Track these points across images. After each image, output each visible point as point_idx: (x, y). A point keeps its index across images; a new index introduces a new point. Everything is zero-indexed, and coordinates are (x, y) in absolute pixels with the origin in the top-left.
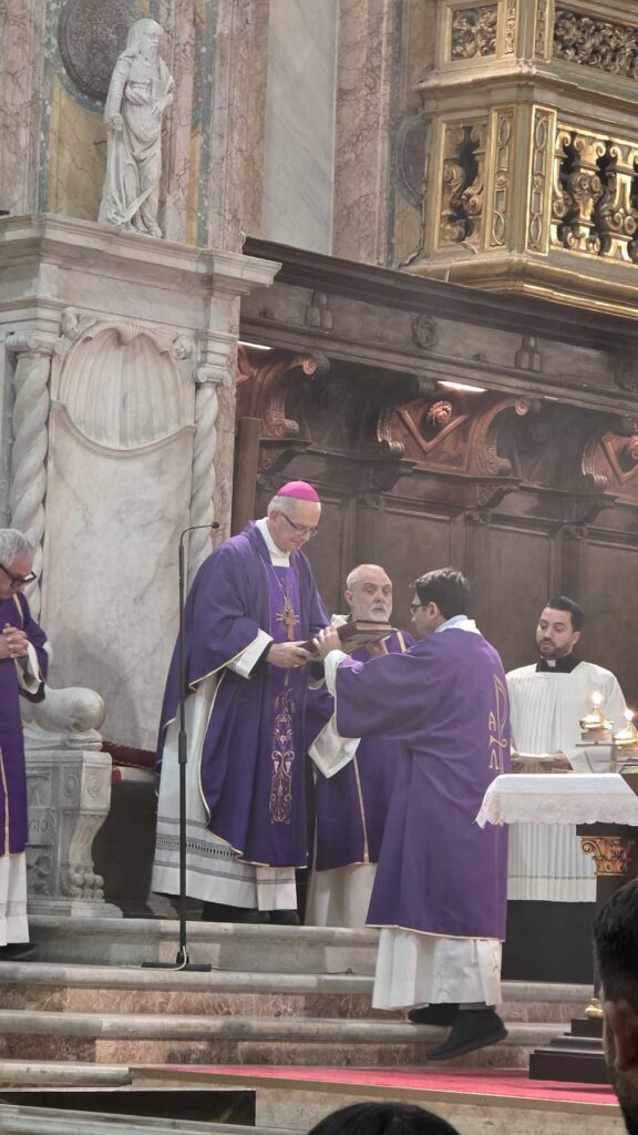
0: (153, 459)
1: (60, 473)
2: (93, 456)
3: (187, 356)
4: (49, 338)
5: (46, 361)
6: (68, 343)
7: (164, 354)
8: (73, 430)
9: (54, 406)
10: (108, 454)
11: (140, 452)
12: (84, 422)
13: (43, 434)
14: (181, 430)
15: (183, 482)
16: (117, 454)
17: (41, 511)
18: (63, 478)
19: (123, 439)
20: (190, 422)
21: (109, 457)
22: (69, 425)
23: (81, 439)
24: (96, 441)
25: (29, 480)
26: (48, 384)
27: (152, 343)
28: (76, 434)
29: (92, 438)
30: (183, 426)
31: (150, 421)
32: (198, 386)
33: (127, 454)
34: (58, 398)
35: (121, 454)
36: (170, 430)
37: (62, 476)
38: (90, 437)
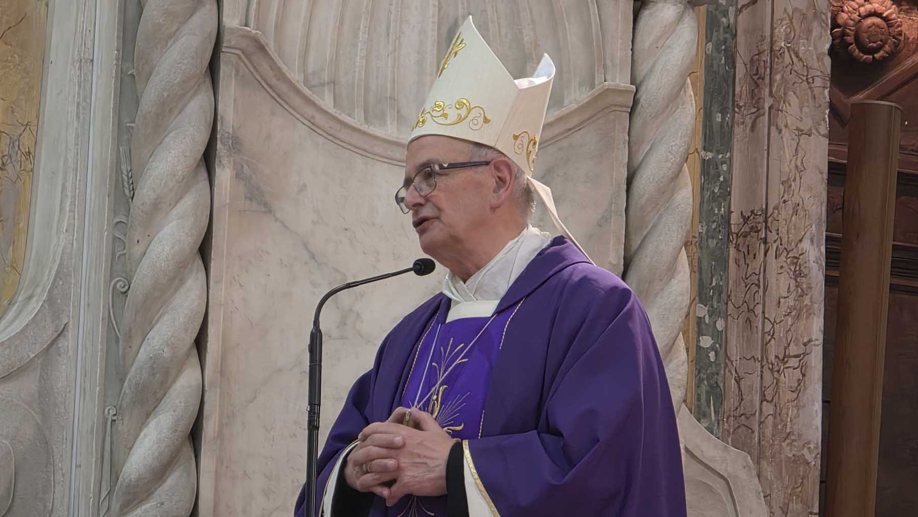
1: (260, 199)
2: (359, 161)
8: (297, 101)
9: (232, 40)
12: (334, 83)
13: (200, 99)
14: (596, 99)
15: (603, 222)
17: (194, 283)
18: (268, 210)
20: (619, 80)
22: (283, 88)
23: (320, 119)
25: (157, 207)
28: (310, 111)
29: (356, 120)
30: (598, 89)
34: (246, 24)
36: (566, 102)
37: (265, 204)
38: (344, 117)
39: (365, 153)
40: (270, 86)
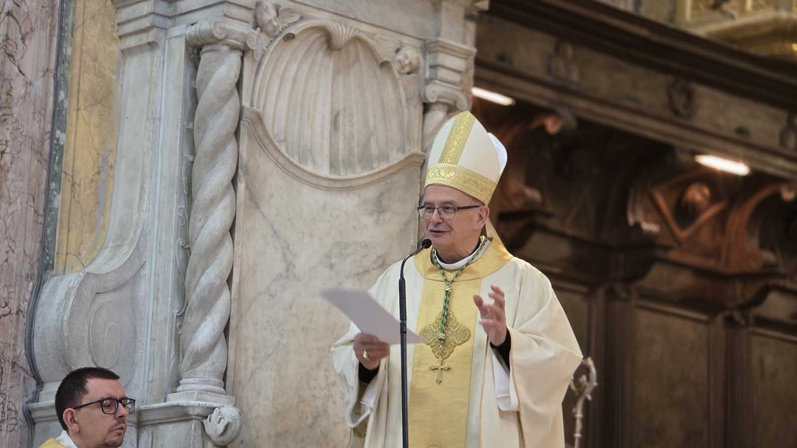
0: (371, 193)
1: (254, 200)
2: (296, 183)
3: (414, 70)
4: (239, 28)
5: (235, 57)
6: (264, 38)
7: (385, 65)
8: (271, 148)
9: (246, 114)
10: (315, 182)
11: (354, 183)
12: (285, 140)
13: (231, 147)
14: (407, 158)
15: (407, 224)
16: (325, 183)
17: (228, 242)
18: (257, 207)
19: (333, 166)
20: (417, 150)
21: (316, 186)
22: (266, 141)
23: (281, 160)
24: (300, 165)
25: (213, 202)
26: (239, 85)
27: (370, 51)
28: (276, 155)
29: (295, 161)
30: (407, 154)
31: (366, 146)
32: (426, 107)
33: (339, 185)
34: (252, 105)
35: (332, 185)
36: (391, 159)
37: (256, 203)
38: (292, 159)
39: (299, 179)
40: (260, 140)
